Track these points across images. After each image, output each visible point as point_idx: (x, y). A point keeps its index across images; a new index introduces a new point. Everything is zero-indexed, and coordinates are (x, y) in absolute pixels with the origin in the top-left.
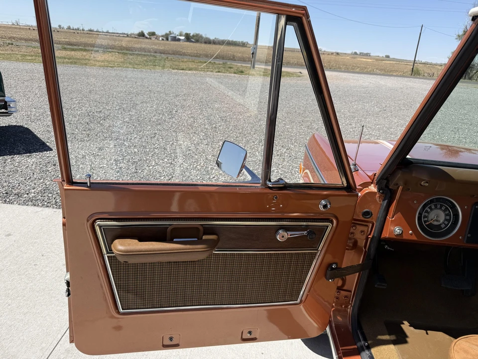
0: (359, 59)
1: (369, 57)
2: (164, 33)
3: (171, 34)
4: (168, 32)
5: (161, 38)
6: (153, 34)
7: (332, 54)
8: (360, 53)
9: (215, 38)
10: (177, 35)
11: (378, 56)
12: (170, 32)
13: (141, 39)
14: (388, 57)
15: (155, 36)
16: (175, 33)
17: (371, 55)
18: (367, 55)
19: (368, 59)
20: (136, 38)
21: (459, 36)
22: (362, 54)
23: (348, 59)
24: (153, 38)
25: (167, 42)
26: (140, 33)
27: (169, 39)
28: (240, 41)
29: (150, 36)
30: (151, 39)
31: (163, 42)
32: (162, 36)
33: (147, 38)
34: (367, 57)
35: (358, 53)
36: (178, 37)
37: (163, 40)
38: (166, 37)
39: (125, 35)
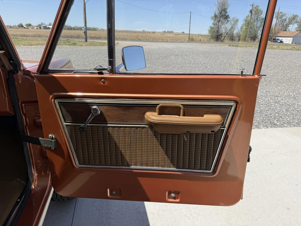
0: (165, 35)
1: (172, 34)
2: (37, 25)
3: (42, 25)
4: (40, 24)
5: (35, 28)
6: (30, 25)
7: (150, 32)
8: (168, 31)
9: (75, 26)
10: (48, 25)
11: (178, 33)
12: (42, 23)
13: (21, 29)
14: (183, 33)
15: (32, 27)
16: (45, 24)
17: (174, 32)
18: (171, 32)
19: (171, 34)
20: (16, 28)
21: (212, 17)
22: (168, 32)
23: (159, 35)
24: (30, 28)
25: (41, 30)
26: (19, 25)
27: (42, 28)
28: (92, 27)
29: (27, 26)
30: (28, 28)
31: (37, 30)
32: (37, 26)
33: (25, 28)
34: (171, 33)
35: (166, 31)
36: (48, 26)
37: (37, 29)
38: (40, 27)
39: (8, 27)
